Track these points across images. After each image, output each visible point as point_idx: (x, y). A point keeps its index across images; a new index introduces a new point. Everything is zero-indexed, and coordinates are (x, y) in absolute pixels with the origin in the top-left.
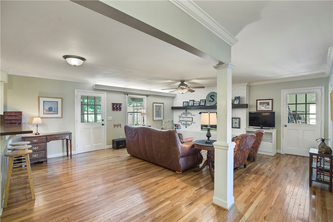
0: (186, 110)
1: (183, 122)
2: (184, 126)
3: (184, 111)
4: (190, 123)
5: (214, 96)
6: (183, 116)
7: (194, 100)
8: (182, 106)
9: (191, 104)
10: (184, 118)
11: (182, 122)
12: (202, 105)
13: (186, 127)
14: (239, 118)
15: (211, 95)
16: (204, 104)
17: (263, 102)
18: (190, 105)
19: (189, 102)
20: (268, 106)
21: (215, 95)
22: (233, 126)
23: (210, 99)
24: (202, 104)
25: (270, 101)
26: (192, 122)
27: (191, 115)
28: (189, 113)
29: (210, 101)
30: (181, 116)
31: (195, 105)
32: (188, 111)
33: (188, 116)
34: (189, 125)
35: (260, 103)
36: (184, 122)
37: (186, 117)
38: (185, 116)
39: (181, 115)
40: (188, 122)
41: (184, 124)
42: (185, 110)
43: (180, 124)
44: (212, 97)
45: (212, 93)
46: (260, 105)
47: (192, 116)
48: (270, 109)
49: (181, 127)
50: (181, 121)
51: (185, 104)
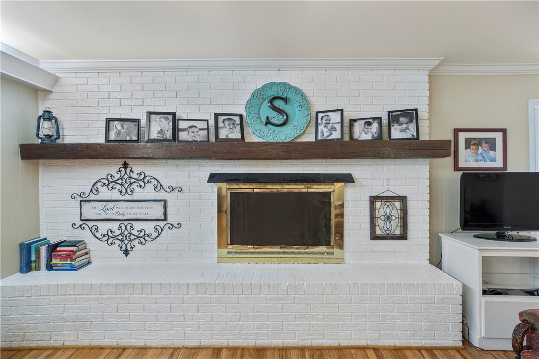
0: (125, 165)
1: (104, 227)
2: (116, 247)
3: (112, 168)
4: (149, 227)
5: (285, 100)
6: (105, 193)
7: (174, 114)
8: (101, 140)
9: (161, 132)
10: (111, 205)
11: (100, 225)
12: (227, 140)
13: (126, 253)
14: (403, 199)
15: (271, 93)
16: (236, 135)
17: (475, 139)
18: (154, 135)
19: (143, 122)
20: (491, 153)
21: (290, 95)
22: (379, 232)
23: (266, 111)
24: (229, 132)
25: (498, 136)
26: (162, 224)
27: (159, 187)
28: (144, 180)
29: (268, 122)
30: (92, 197)
31: (183, 136)
32: (137, 168)
33: (139, 194)
34: (143, 238)
35: (469, 143)
36: (115, 226)
37: (127, 197)
38: (115, 195)
39: (94, 189)
40: (138, 226)
41: (109, 237)
42: (118, 164)
43: (85, 235)
44: (279, 104)
45: (275, 88)
46: (468, 150)
47: (162, 195)
48: (499, 164)
49: (92, 255)
50: (91, 224)
51: (119, 133)
